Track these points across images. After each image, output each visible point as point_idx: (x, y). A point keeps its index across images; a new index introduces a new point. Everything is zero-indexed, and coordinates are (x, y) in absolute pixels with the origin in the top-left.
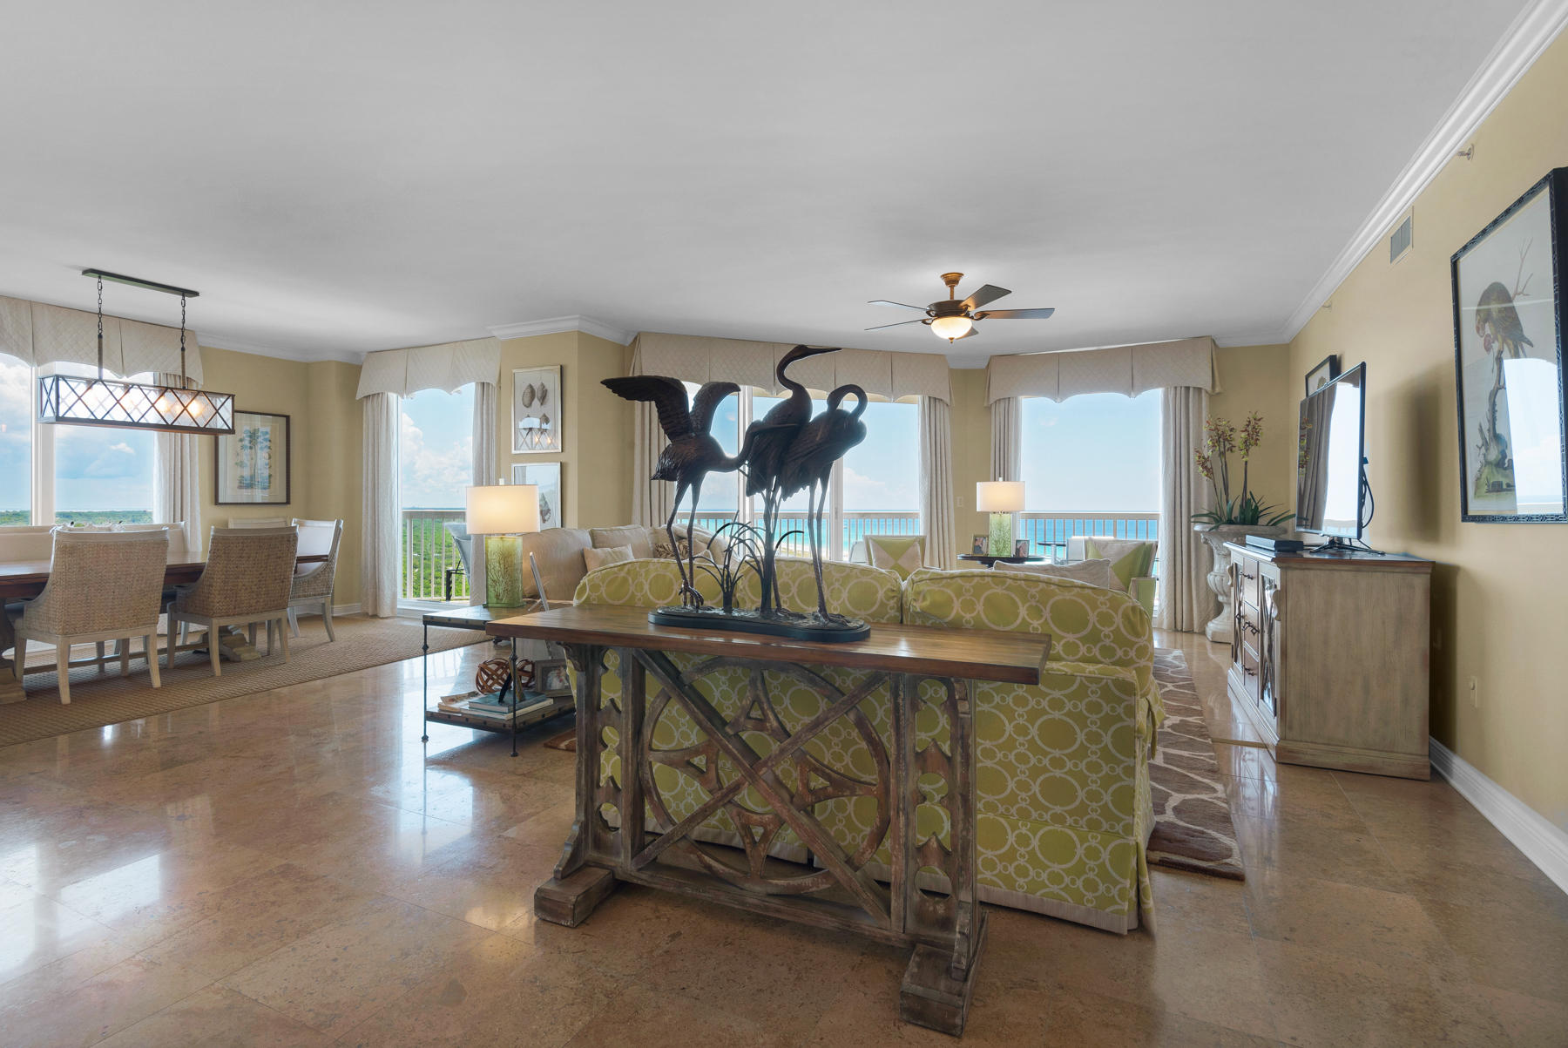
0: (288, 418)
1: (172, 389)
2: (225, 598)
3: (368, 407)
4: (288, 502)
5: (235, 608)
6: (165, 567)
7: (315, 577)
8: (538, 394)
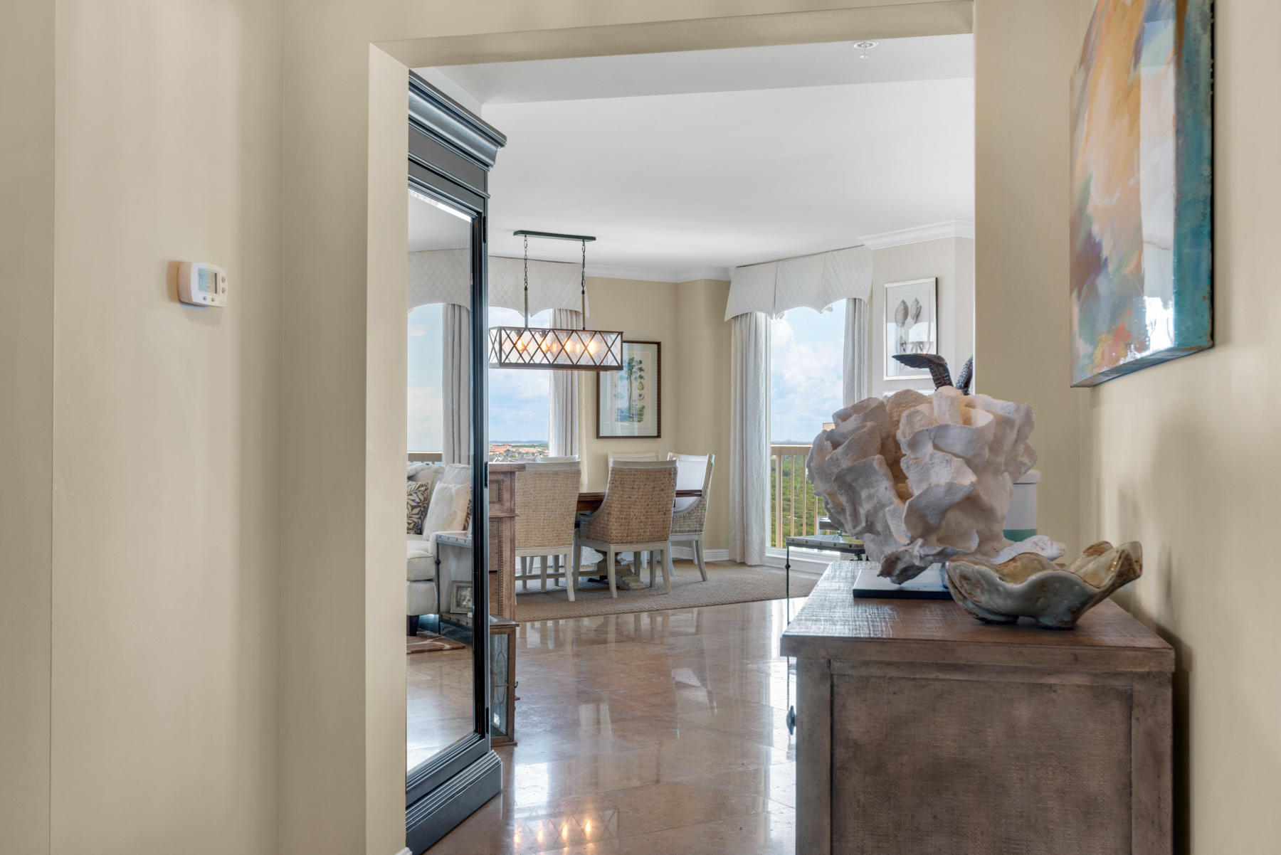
0: (659, 344)
1: (576, 331)
2: (621, 526)
3: (736, 329)
4: (659, 436)
5: (627, 536)
6: (578, 495)
7: (689, 513)
8: (912, 311)
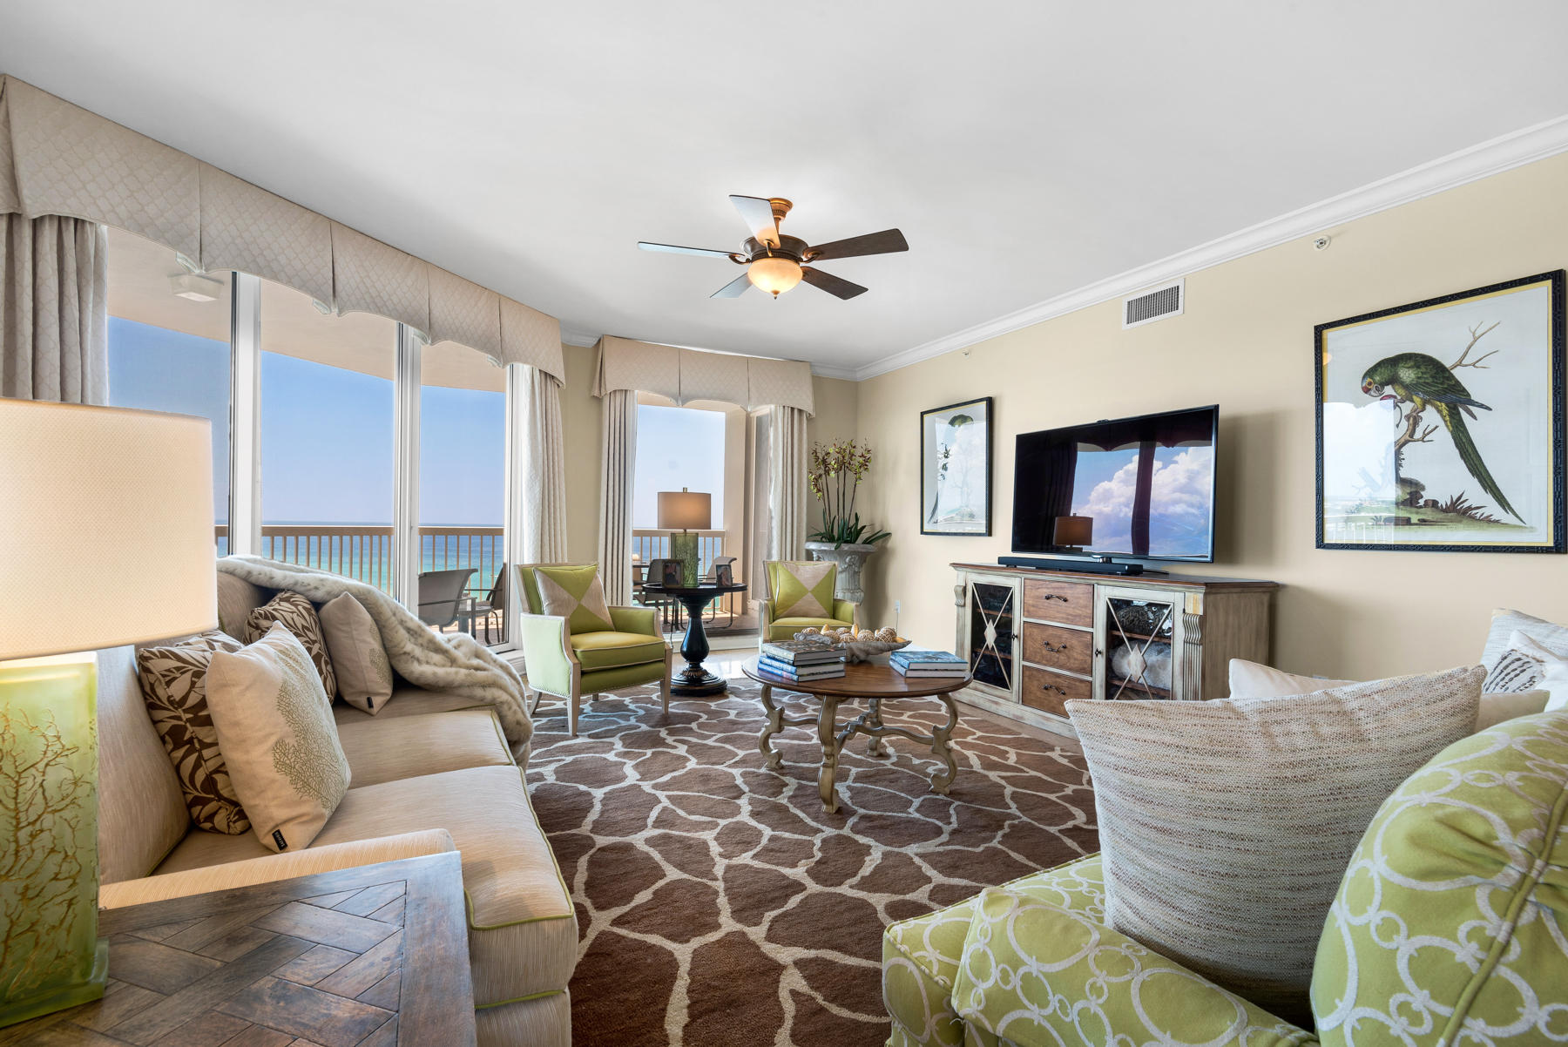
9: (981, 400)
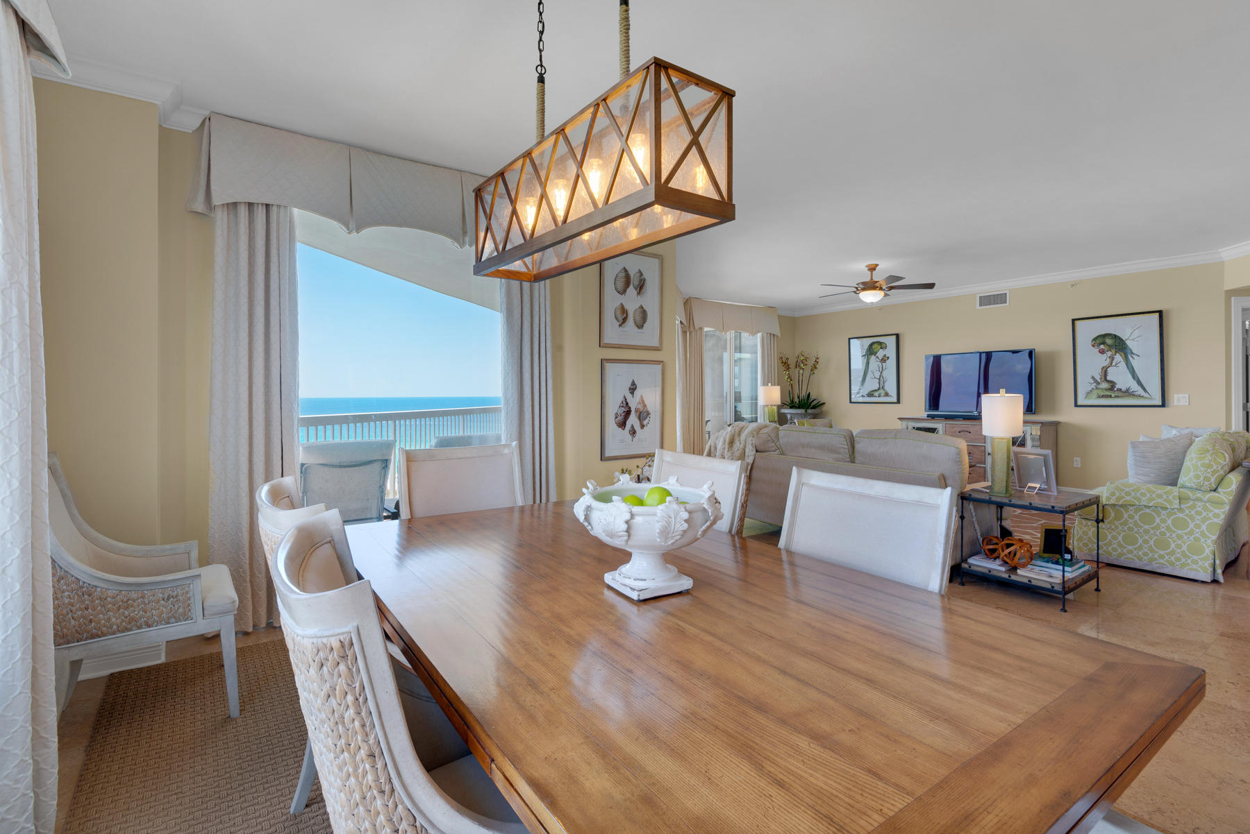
9: (894, 335)
